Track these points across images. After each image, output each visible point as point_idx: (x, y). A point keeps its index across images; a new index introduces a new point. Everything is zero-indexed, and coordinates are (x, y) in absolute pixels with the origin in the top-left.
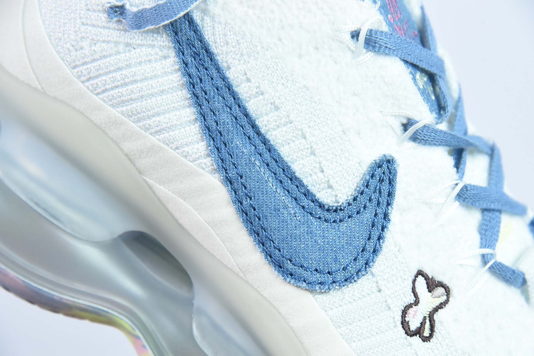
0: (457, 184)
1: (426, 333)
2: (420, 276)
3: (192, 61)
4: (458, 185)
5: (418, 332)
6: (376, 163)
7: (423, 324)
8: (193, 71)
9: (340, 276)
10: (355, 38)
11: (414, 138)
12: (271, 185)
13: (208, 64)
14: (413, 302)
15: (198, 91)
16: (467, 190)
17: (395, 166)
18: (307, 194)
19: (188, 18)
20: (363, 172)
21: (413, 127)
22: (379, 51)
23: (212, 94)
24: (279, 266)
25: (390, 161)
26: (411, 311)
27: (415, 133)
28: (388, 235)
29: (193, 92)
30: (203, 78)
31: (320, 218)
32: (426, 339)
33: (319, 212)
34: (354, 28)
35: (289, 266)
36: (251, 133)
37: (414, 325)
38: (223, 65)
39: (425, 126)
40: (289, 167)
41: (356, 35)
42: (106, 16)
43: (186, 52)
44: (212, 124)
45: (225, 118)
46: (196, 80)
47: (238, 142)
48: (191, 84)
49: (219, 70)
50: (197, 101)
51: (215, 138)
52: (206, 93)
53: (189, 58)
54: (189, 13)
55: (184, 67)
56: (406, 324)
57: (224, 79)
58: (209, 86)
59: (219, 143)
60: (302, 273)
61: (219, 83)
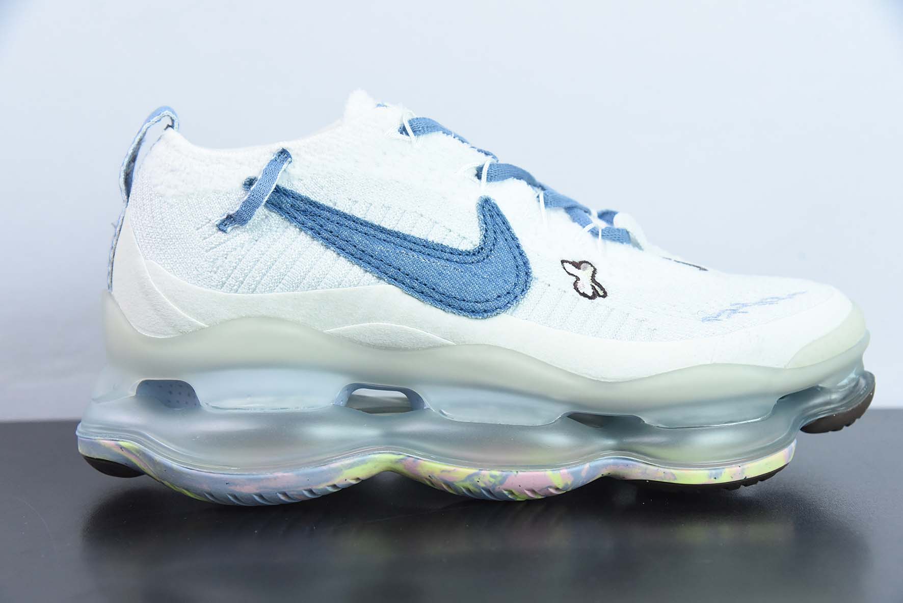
0: (538, 197)
1: (601, 293)
2: (565, 264)
3: (305, 218)
4: (540, 196)
5: (595, 295)
6: (480, 205)
7: (593, 288)
8: (310, 224)
9: (518, 290)
10: (404, 133)
11: (490, 178)
12: (424, 260)
13: (318, 211)
14: (576, 280)
15: (325, 235)
16: (547, 196)
17: (493, 201)
18: (453, 252)
19: (278, 190)
20: (476, 216)
21: (484, 169)
22: (424, 131)
23: (336, 229)
24: (473, 312)
25: (487, 201)
26: (579, 285)
27: (488, 173)
28: (524, 248)
29: (322, 237)
30: (322, 223)
31: (473, 263)
32: (605, 295)
33: (469, 259)
34: (398, 126)
35: (479, 306)
36: (383, 236)
37: (590, 293)
38: (330, 204)
39: (490, 165)
40: (426, 241)
41: (403, 130)
42: (221, 232)
43: (296, 215)
44: (351, 249)
45: (357, 238)
46: (317, 228)
47: (379, 248)
48: (316, 233)
49: (329, 210)
50: (329, 242)
51: (361, 257)
52: (331, 232)
53: (301, 218)
54: (277, 186)
55: (303, 226)
56: (584, 295)
57: (337, 213)
58: (330, 226)
59: (367, 258)
60: (491, 304)
61: (336, 218)
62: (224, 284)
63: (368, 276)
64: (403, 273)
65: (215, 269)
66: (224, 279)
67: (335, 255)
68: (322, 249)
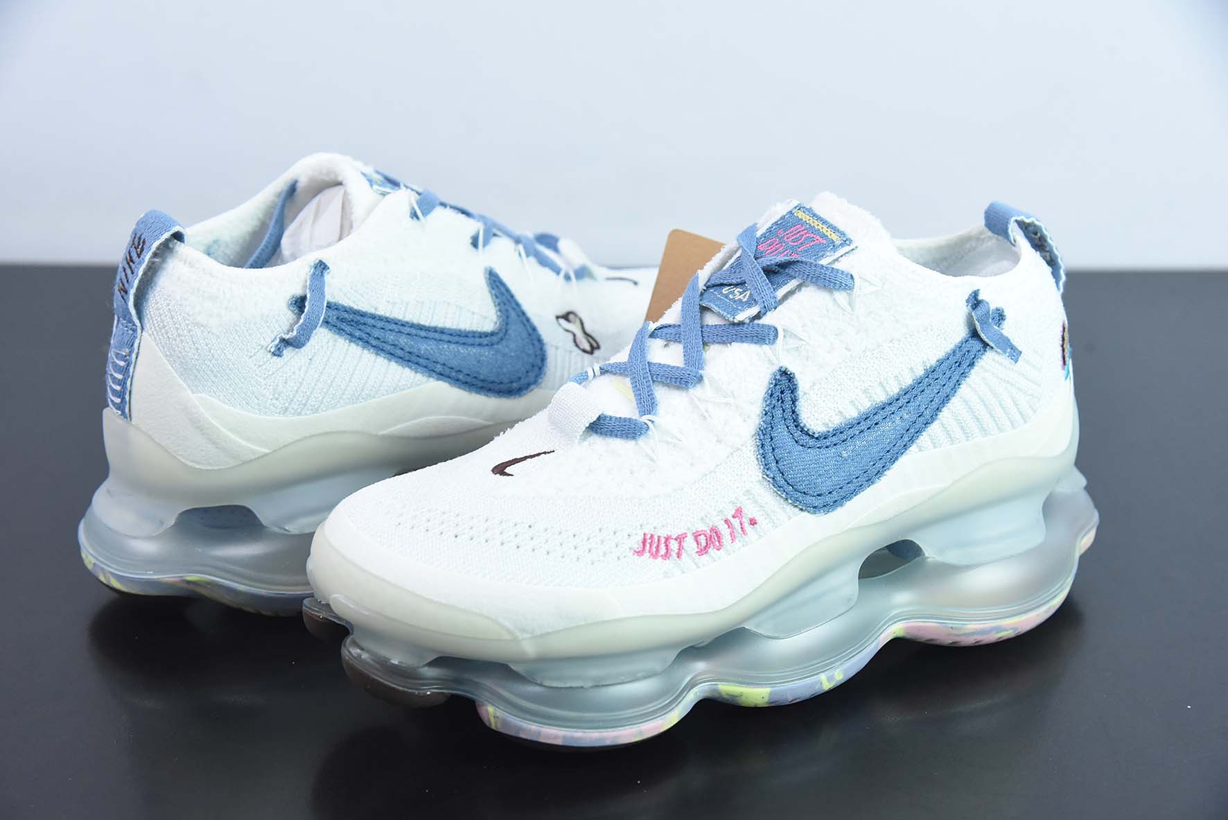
1: (595, 344)
2: (559, 319)
3: (352, 329)
5: (592, 349)
7: (588, 342)
10: (415, 217)
11: (485, 244)
12: (463, 351)
13: (362, 320)
14: (573, 336)
15: (374, 342)
17: (494, 270)
18: (481, 335)
19: (329, 306)
22: (430, 209)
23: (382, 335)
25: (491, 273)
26: (578, 342)
30: (368, 331)
31: (499, 342)
32: (598, 347)
33: (495, 339)
34: (410, 211)
35: (514, 385)
36: (423, 334)
37: (588, 348)
40: (460, 331)
41: (414, 215)
42: (275, 357)
43: (343, 327)
44: (399, 352)
45: (403, 340)
46: (364, 336)
47: (424, 347)
48: (365, 342)
49: (373, 317)
50: (379, 350)
51: (409, 359)
52: (378, 339)
53: (348, 329)
54: (328, 303)
55: (352, 337)
56: (584, 351)
57: (381, 318)
58: (376, 333)
59: (414, 359)
60: (523, 381)
61: (380, 324)
62: (287, 409)
63: (419, 376)
64: (449, 368)
65: (276, 395)
66: (287, 405)
67: (386, 361)
68: (373, 356)
